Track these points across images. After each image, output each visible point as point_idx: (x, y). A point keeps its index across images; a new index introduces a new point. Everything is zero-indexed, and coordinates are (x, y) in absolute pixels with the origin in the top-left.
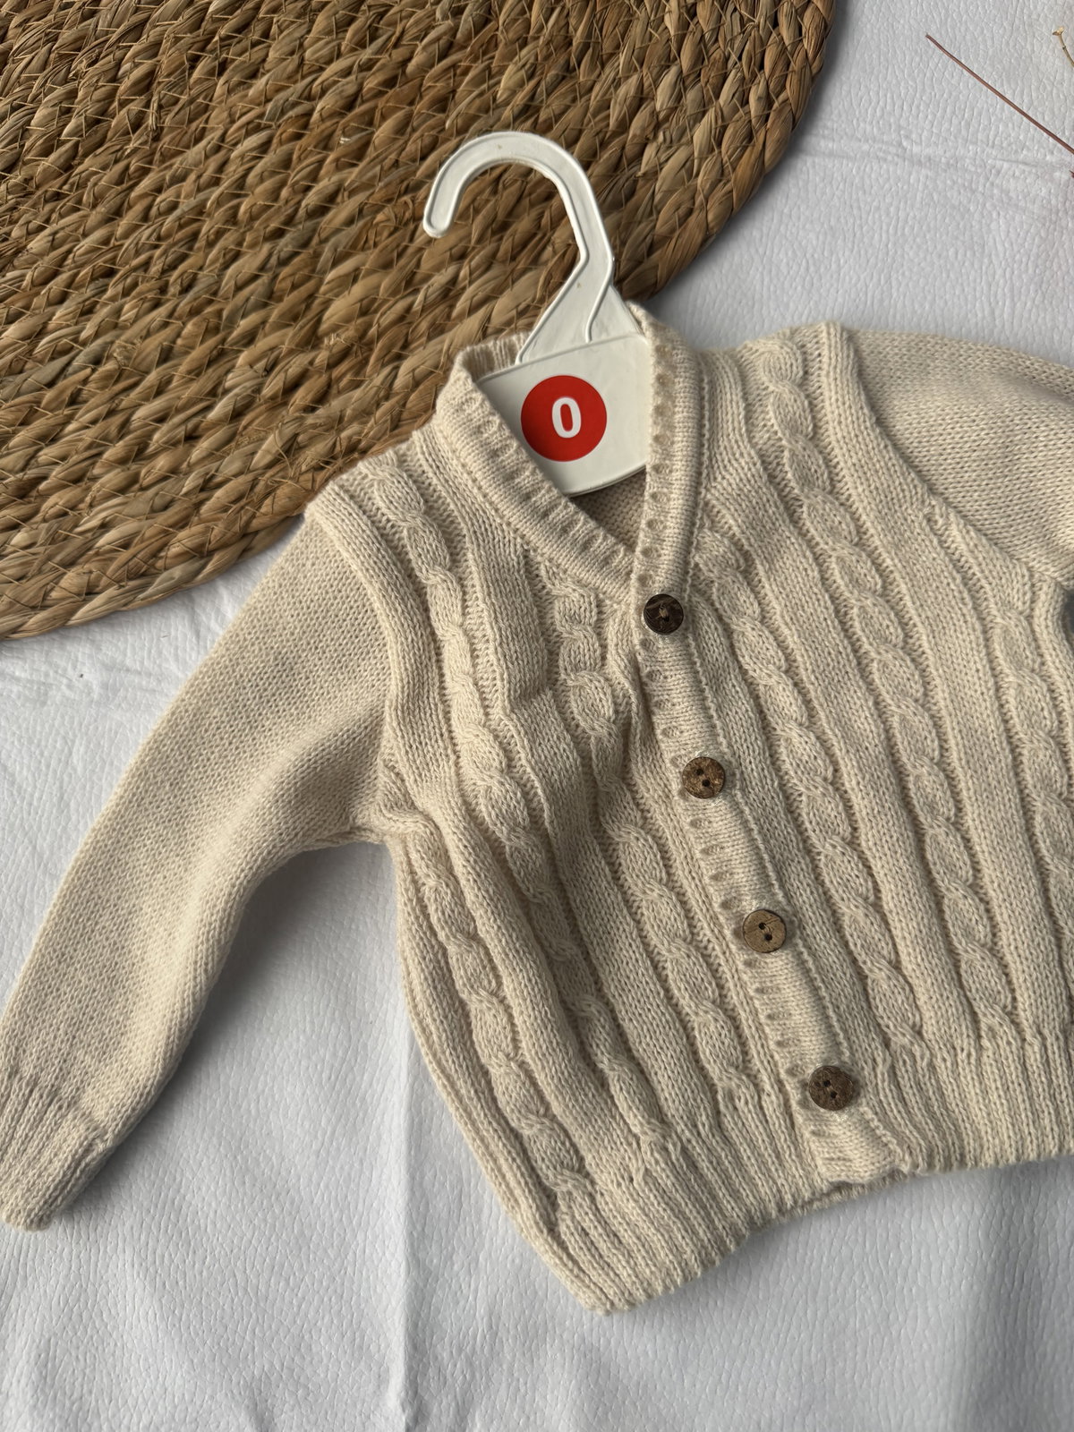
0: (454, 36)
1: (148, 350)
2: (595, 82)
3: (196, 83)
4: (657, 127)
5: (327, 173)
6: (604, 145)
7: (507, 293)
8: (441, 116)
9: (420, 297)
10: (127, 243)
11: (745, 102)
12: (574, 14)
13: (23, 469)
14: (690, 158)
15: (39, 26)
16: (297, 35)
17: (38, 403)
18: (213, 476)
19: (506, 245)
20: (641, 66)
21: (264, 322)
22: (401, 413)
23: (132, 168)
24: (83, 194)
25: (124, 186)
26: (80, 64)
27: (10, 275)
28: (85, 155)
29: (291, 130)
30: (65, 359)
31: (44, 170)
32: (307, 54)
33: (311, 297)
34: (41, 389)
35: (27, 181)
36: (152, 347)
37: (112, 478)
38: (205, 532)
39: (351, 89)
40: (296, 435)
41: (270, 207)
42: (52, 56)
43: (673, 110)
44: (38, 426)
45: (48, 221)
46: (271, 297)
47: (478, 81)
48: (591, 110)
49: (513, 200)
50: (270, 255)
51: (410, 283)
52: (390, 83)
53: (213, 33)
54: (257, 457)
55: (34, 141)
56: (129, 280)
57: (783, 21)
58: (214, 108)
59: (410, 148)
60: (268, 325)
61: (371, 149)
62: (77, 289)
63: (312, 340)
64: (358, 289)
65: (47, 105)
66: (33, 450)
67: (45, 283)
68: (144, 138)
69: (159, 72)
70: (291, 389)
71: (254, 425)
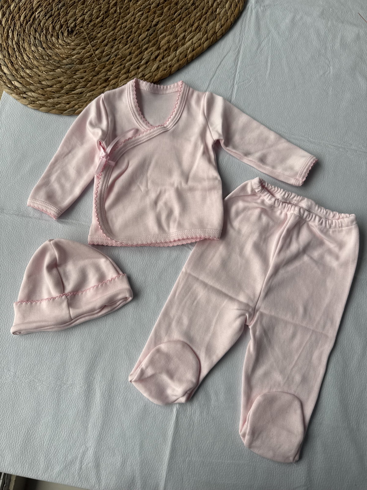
1: (126, 53)
3: (126, 3)
4: (219, 5)
5: (156, 18)
6: (209, 9)
7: (195, 37)
8: (176, 6)
9: (179, 39)
10: (118, 34)
13: (105, 76)
14: (226, 10)
17: (106, 64)
18: (144, 74)
19: (193, 28)
21: (149, 46)
22: (179, 59)
23: (116, 20)
24: (107, 26)
25: (115, 23)
27: (95, 41)
28: (106, 18)
29: (147, 11)
30: (109, 56)
31: (98, 22)
33: (157, 41)
34: (105, 62)
35: (95, 24)
36: (127, 52)
37: (124, 76)
39: (158, 2)
40: (159, 65)
41: (145, 25)
43: (221, 2)
44: (106, 68)
45: (100, 31)
46: (149, 42)
49: (194, 20)
50: (148, 34)
51: (176, 37)
54: (152, 70)
55: (94, 16)
56: (120, 41)
58: (130, 8)
59: (172, 12)
61: (164, 13)
62: (110, 42)
63: (159, 48)
64: (166, 39)
65: (96, 9)
66: (106, 73)
67: (102, 42)
68: (117, 14)
69: (118, 2)
70: (156, 57)
71: (150, 64)
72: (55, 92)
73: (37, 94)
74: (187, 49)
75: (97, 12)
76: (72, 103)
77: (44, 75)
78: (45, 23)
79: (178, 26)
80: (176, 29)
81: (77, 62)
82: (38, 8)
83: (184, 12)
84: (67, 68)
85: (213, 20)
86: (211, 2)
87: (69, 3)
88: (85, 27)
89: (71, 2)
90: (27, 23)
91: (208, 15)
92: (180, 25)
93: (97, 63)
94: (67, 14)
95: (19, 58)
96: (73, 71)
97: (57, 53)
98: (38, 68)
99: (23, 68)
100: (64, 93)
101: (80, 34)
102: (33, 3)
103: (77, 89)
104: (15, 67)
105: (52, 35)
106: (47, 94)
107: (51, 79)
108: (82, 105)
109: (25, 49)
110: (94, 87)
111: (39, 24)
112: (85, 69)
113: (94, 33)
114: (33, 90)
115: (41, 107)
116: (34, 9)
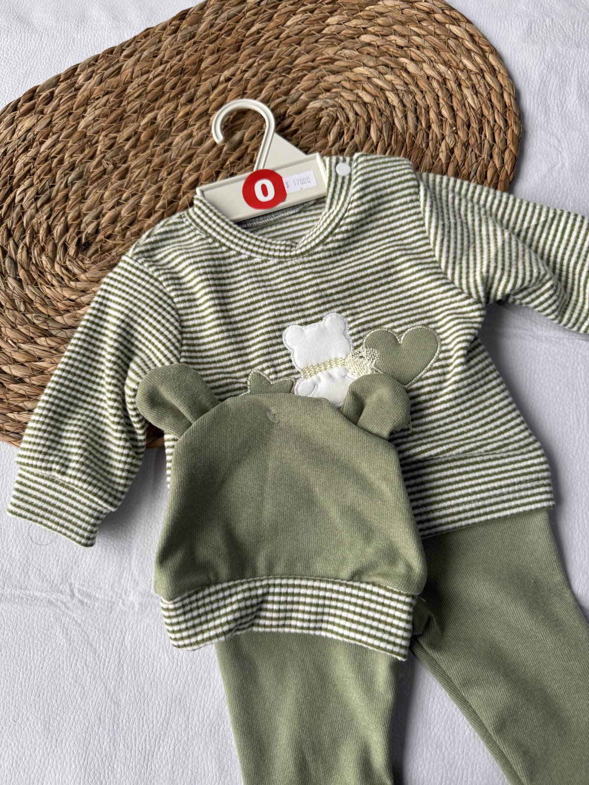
15: (143, 156)
26: (163, 173)
31: (149, 225)
35: (140, 230)
42: (150, 170)
53: (226, 160)
55: (142, 211)
57: (495, 157)
65: (148, 194)
75: (150, 200)
78: (32, 218)
82: (24, 177)
84: (60, 338)
87: (92, 172)
88: (118, 237)
89: (97, 171)
94: (83, 198)
97: (46, 296)
101: (104, 253)
102: (15, 167)
105: (43, 249)
107: (24, 360)
111: (20, 219)
116: (15, 180)
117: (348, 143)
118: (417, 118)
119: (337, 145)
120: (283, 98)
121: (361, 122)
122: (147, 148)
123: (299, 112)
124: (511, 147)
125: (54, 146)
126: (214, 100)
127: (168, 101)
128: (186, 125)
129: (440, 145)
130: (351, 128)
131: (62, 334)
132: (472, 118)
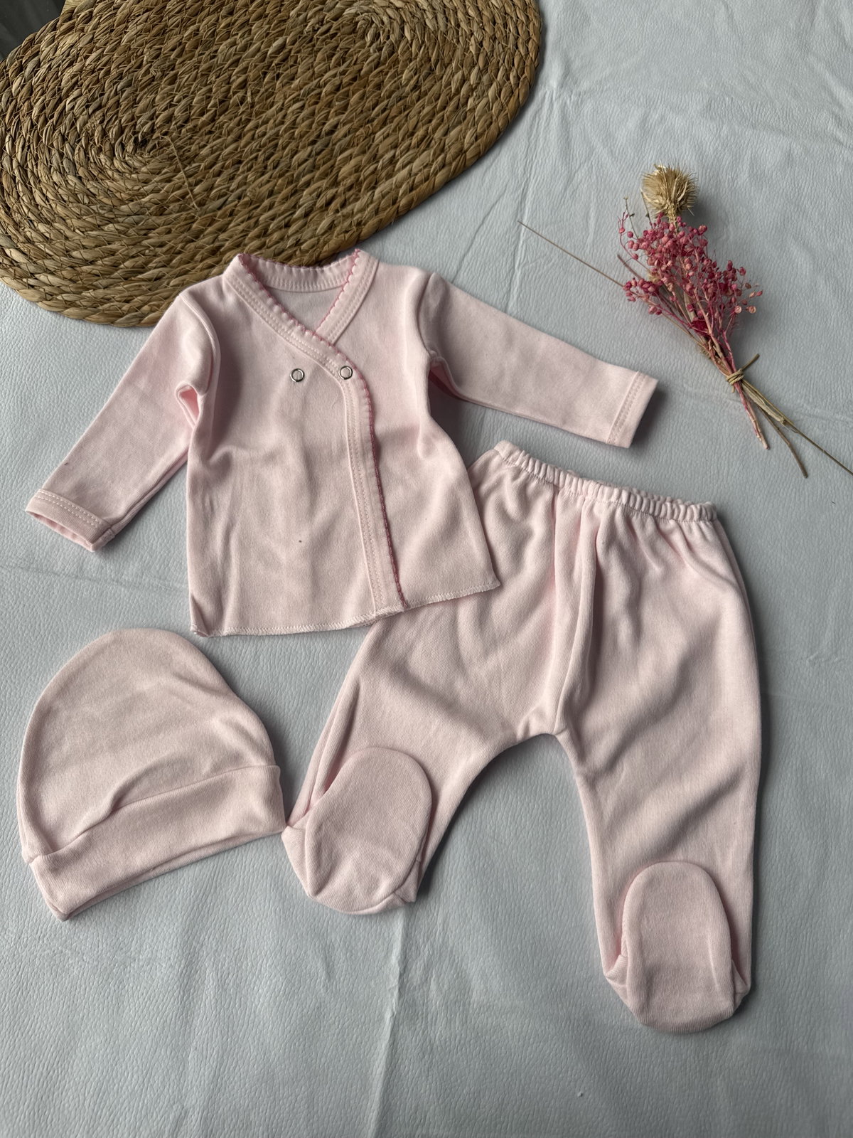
0: (380, 59)
1: (262, 192)
2: (443, 75)
3: (267, 83)
4: (473, 91)
5: (332, 117)
6: (451, 99)
7: (417, 160)
8: (379, 91)
9: (380, 163)
10: (246, 149)
11: (508, 79)
12: (430, 48)
13: (213, 243)
14: (488, 102)
15: (189, 63)
16: (310, 61)
17: (215, 216)
18: (299, 240)
19: (414, 141)
20: (462, 67)
21: (313, 178)
22: (378, 208)
23: (243, 119)
24: (222, 131)
25: (241, 126)
26: (212, 77)
27: (194, 165)
28: (220, 115)
29: (313, 100)
30: (225, 198)
31: (203, 122)
32: (316, 69)
33: (333, 166)
34: (214, 211)
35: (195, 127)
36: (265, 190)
37: (256, 243)
38: (300, 261)
39: (338, 83)
40: (334, 221)
41: (307, 132)
42: (199, 75)
43: (478, 84)
44: (216, 225)
45: (207, 142)
46: (314, 168)
47: (393, 77)
48: (443, 85)
49: (415, 123)
50: (312, 151)
51: (375, 158)
52: (354, 79)
53: (272, 63)
54: (318, 231)
55: (195, 111)
56: (249, 165)
57: (520, 46)
58: (276, 93)
59: (367, 105)
60: (315, 179)
61: (349, 106)
62: (226, 169)
63: (335, 183)
64: (353, 162)
65: (199, 95)
66: (216, 235)
67: (211, 168)
68: (247, 107)
69: (249, 79)
70: (328, 203)
71: (315, 218)
72: (99, 276)
73: (60, 278)
74: (399, 186)
75: (202, 100)
76: (136, 299)
77: (77, 236)
78: (85, 123)
79: (380, 136)
80: (376, 142)
81: (152, 209)
82: (72, 88)
83: (394, 105)
84: (128, 223)
85: (460, 123)
86: (455, 84)
87: (141, 80)
88: (174, 134)
89: (145, 79)
90: (46, 121)
91: (448, 113)
92: (385, 134)
93: (195, 213)
94: (135, 103)
95: (24, 198)
96: (142, 230)
97: (108, 189)
98: (64, 220)
99: (31, 221)
100: (120, 279)
101: (162, 148)
102: (61, 79)
103: (150, 270)
104: (13, 219)
105: (100, 150)
106: (81, 280)
107: (93, 245)
108: (159, 306)
109: (37, 178)
110: (187, 267)
111: (73, 124)
112: (169, 226)
113: (193, 147)
114: (50, 269)
115: (67, 308)
116: (64, 91)
117: (385, 43)
118: (447, 19)
119: (374, 45)
120: (320, 7)
121: (395, 23)
122: (193, 56)
123: (336, 19)
124: (534, 37)
125: (99, 59)
126: (253, 12)
127: (208, 15)
128: (229, 35)
129: (470, 40)
130: (387, 30)
131: (130, 219)
132: (496, 15)
